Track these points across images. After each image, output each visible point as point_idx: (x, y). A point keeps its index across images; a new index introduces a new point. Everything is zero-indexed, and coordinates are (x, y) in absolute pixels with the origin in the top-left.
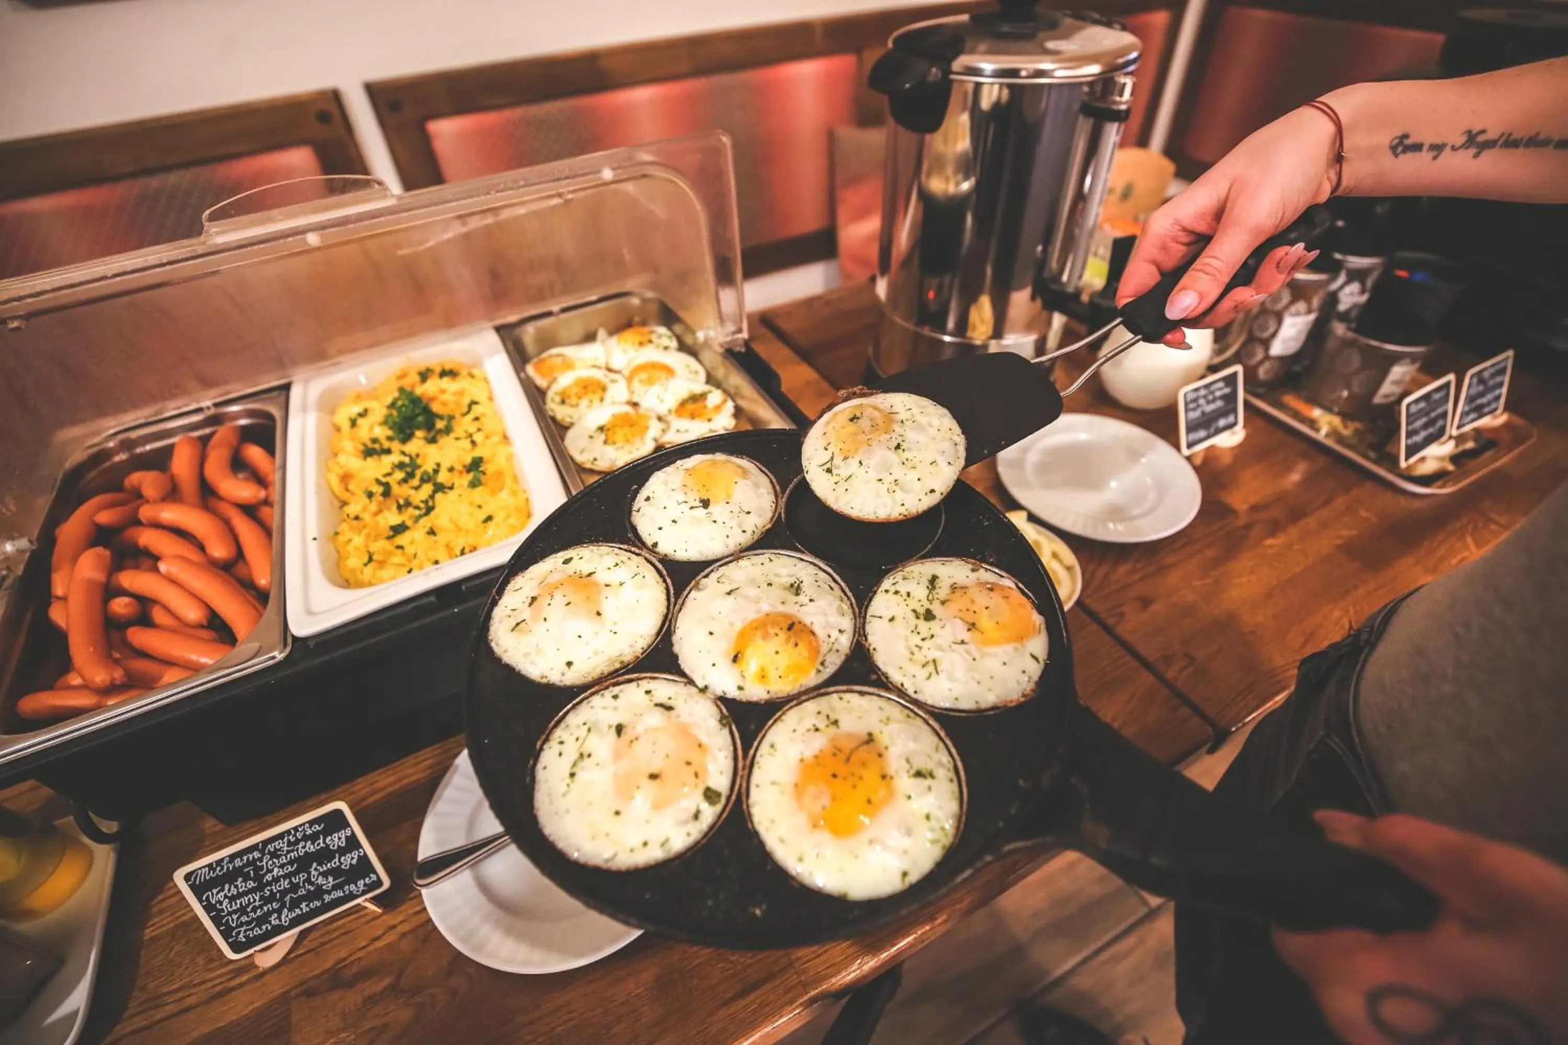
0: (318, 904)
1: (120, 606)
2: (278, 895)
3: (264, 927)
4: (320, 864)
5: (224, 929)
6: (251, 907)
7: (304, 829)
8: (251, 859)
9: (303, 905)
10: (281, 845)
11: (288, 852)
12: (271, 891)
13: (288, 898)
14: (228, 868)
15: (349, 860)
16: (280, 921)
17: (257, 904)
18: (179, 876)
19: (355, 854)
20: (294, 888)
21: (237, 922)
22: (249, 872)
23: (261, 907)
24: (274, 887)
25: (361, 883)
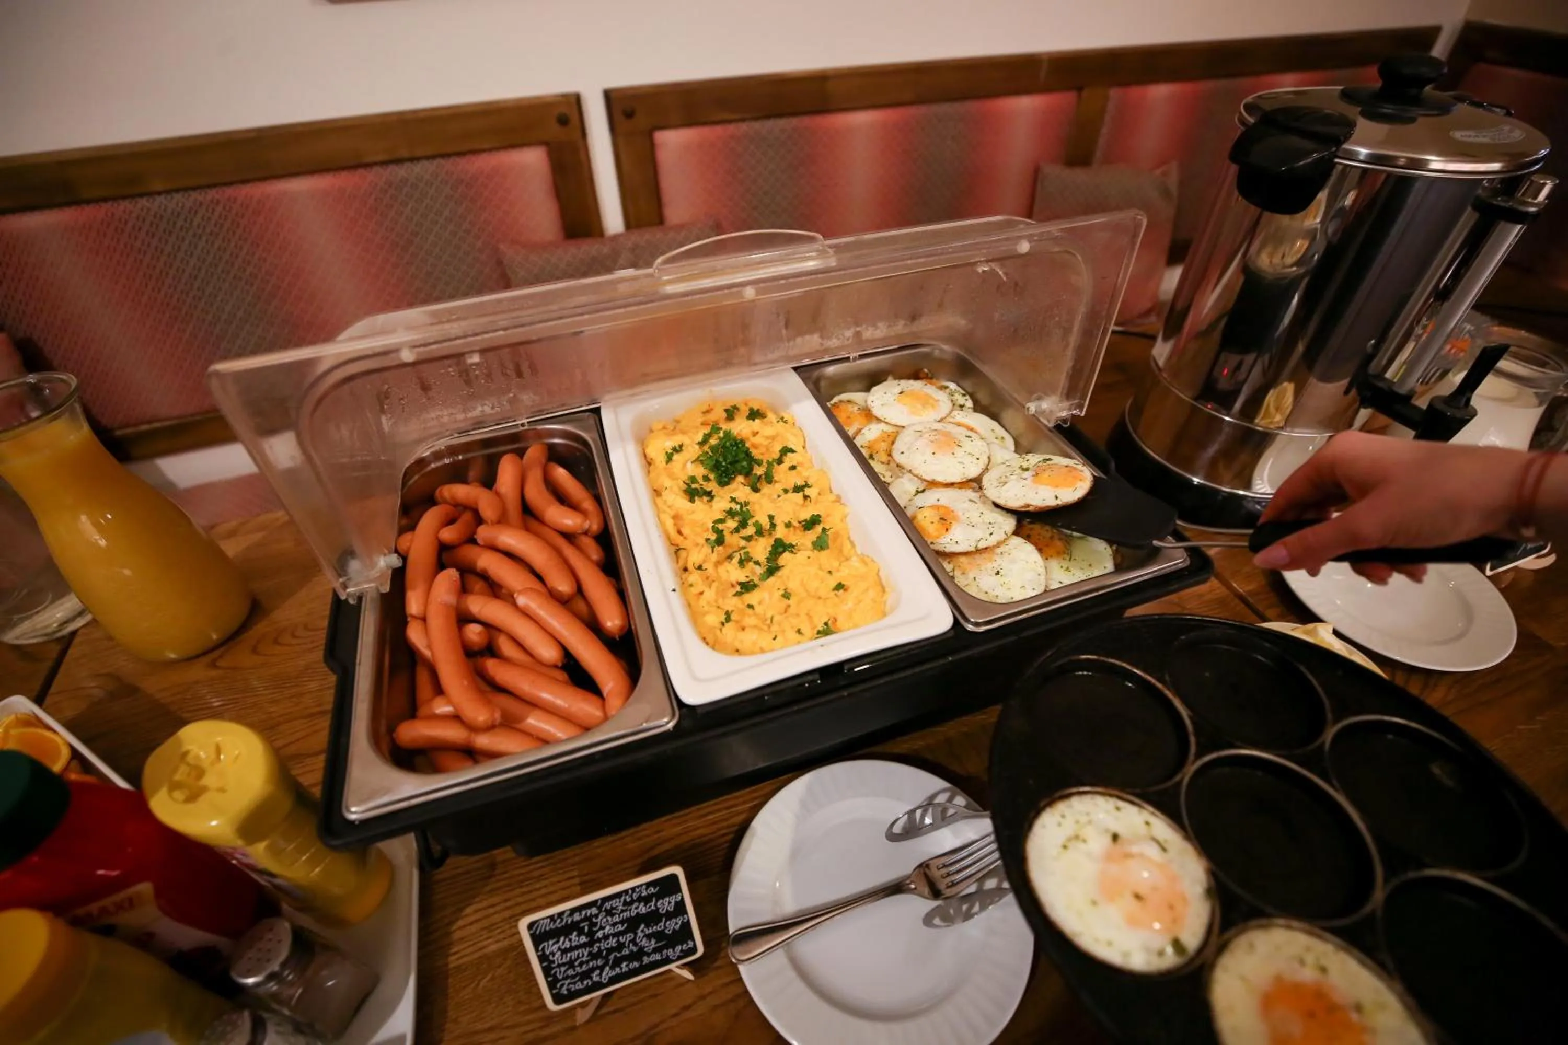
0: (636, 964)
1: (474, 632)
2: (605, 952)
3: (585, 983)
4: (647, 926)
5: (551, 981)
6: (579, 961)
7: (640, 891)
8: (588, 914)
9: (624, 965)
10: (617, 904)
11: (623, 911)
12: (599, 948)
13: (612, 957)
14: (567, 921)
15: (673, 925)
16: (601, 978)
17: (585, 959)
18: (523, 924)
19: (679, 920)
20: (620, 946)
21: (564, 973)
22: (584, 927)
23: (587, 962)
24: (602, 944)
25: (678, 948)
